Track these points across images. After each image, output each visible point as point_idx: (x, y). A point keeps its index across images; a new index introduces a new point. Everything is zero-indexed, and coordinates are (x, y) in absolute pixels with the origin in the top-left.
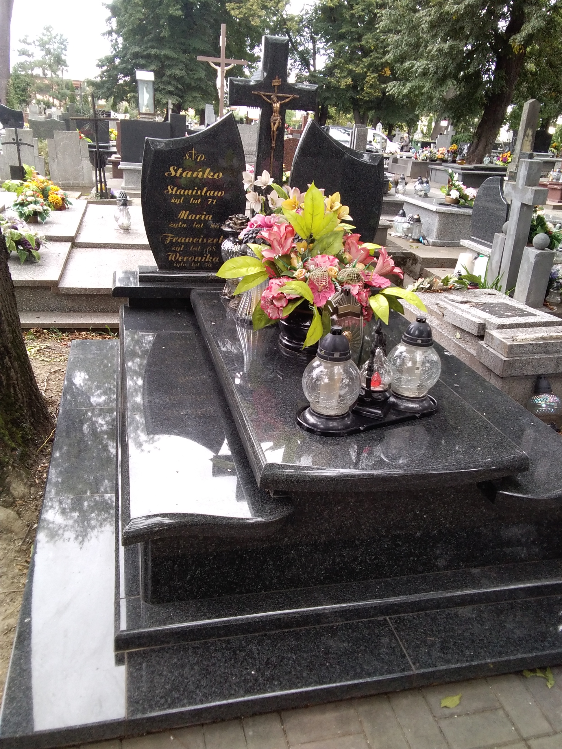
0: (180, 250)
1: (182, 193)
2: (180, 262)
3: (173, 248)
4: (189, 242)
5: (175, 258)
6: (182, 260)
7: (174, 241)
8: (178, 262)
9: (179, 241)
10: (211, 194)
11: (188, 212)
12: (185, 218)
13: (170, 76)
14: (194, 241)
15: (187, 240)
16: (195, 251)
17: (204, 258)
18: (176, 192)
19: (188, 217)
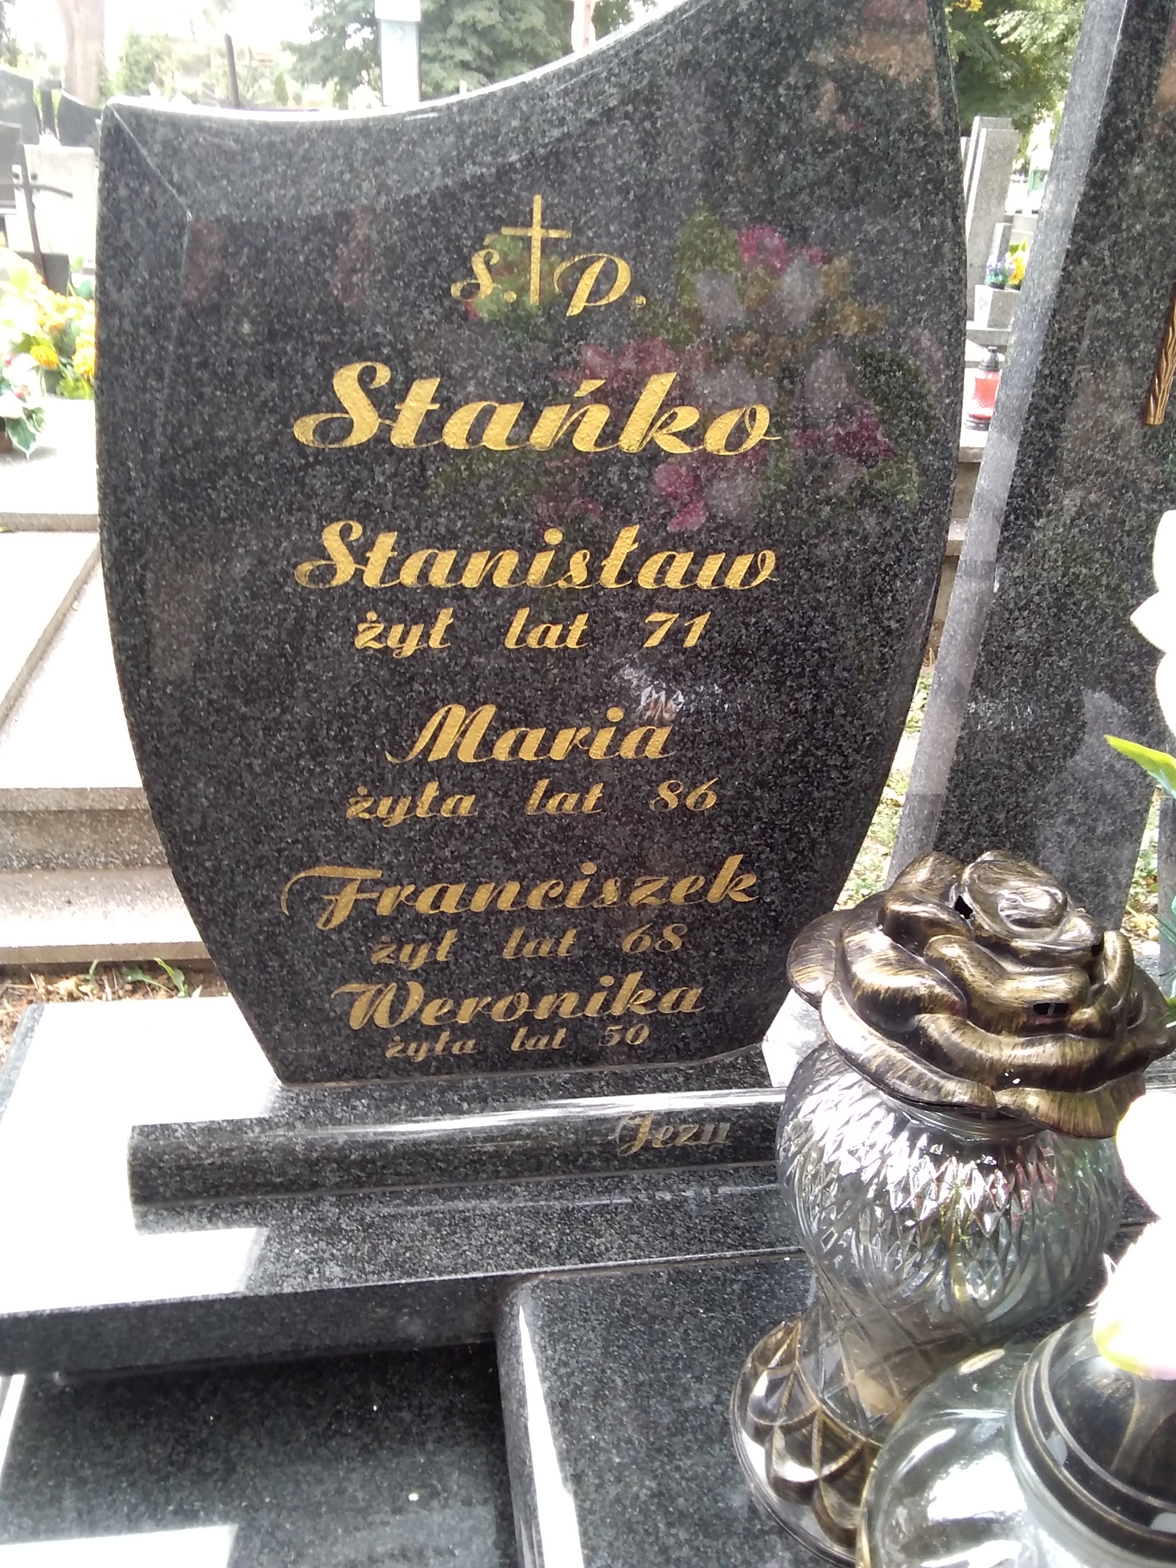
0: (432, 963)
1: (438, 577)
2: (432, 1033)
3: (381, 956)
4: (492, 909)
5: (394, 1011)
6: (447, 1021)
7: (385, 907)
8: (413, 1030)
9: (423, 904)
10: (673, 580)
11: (488, 712)
12: (466, 755)
13: (463, 25)
14: (535, 901)
15: (480, 900)
16: (538, 961)
17: (598, 999)
18: (393, 568)
19: (486, 745)
